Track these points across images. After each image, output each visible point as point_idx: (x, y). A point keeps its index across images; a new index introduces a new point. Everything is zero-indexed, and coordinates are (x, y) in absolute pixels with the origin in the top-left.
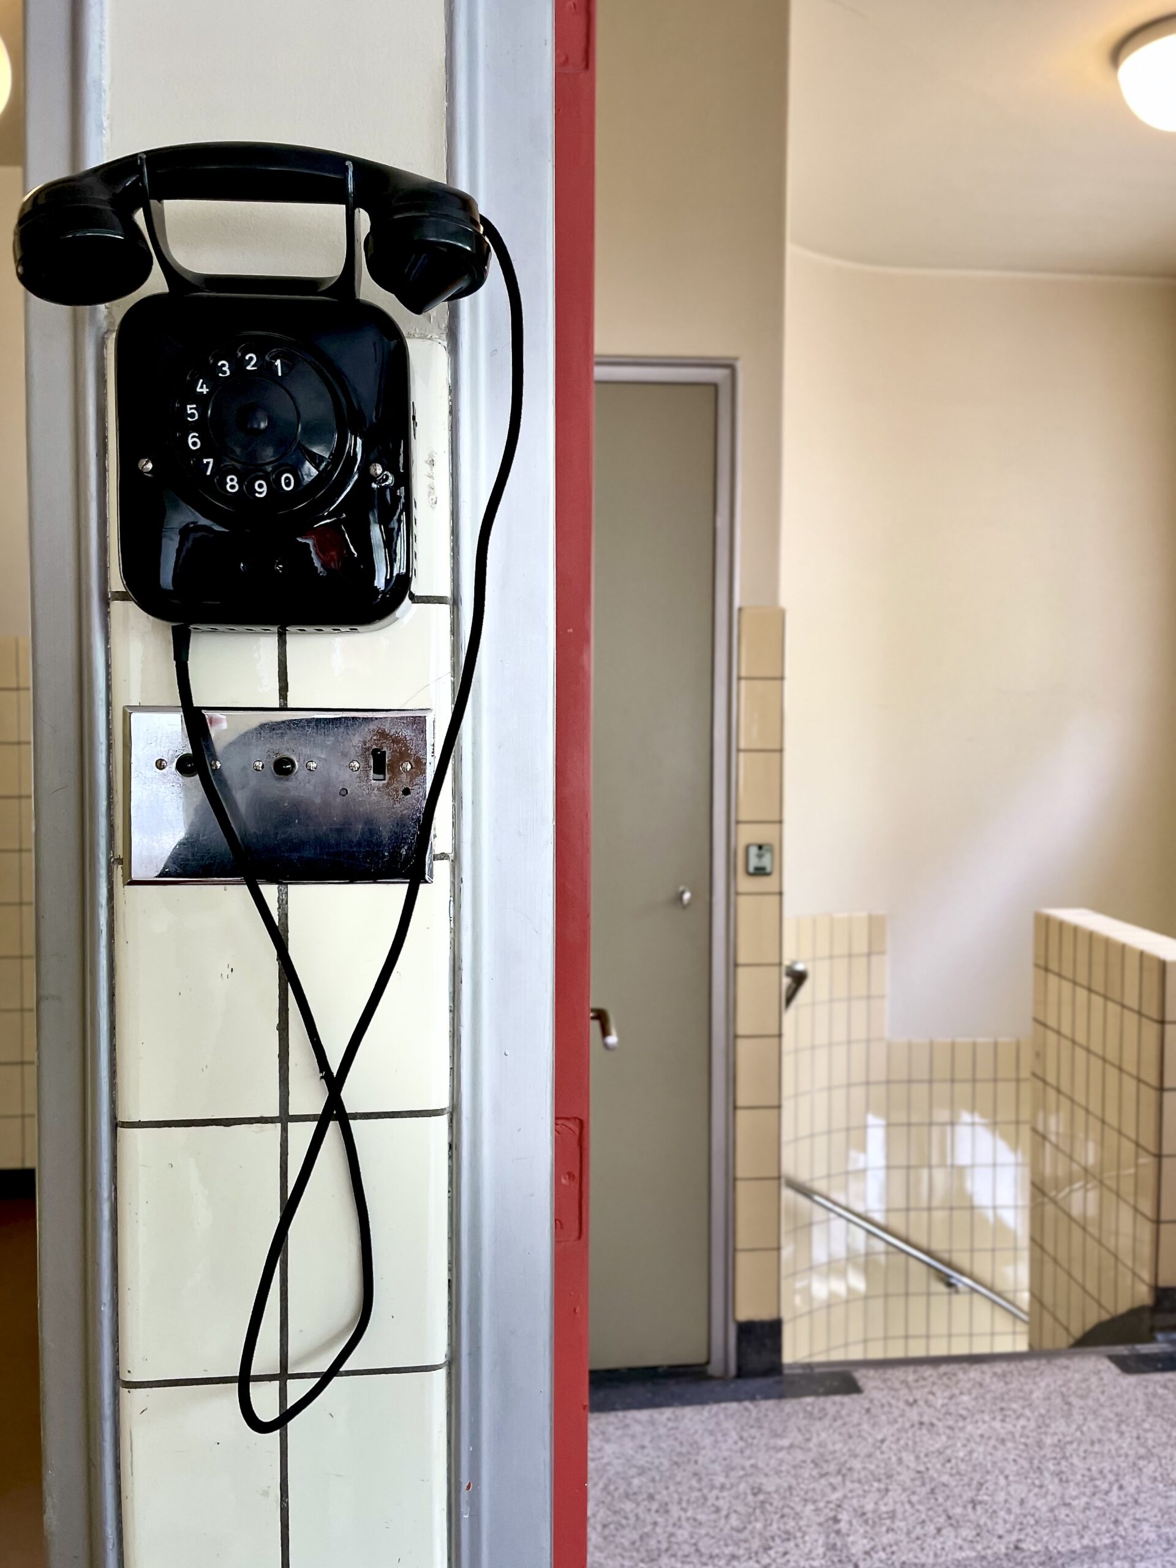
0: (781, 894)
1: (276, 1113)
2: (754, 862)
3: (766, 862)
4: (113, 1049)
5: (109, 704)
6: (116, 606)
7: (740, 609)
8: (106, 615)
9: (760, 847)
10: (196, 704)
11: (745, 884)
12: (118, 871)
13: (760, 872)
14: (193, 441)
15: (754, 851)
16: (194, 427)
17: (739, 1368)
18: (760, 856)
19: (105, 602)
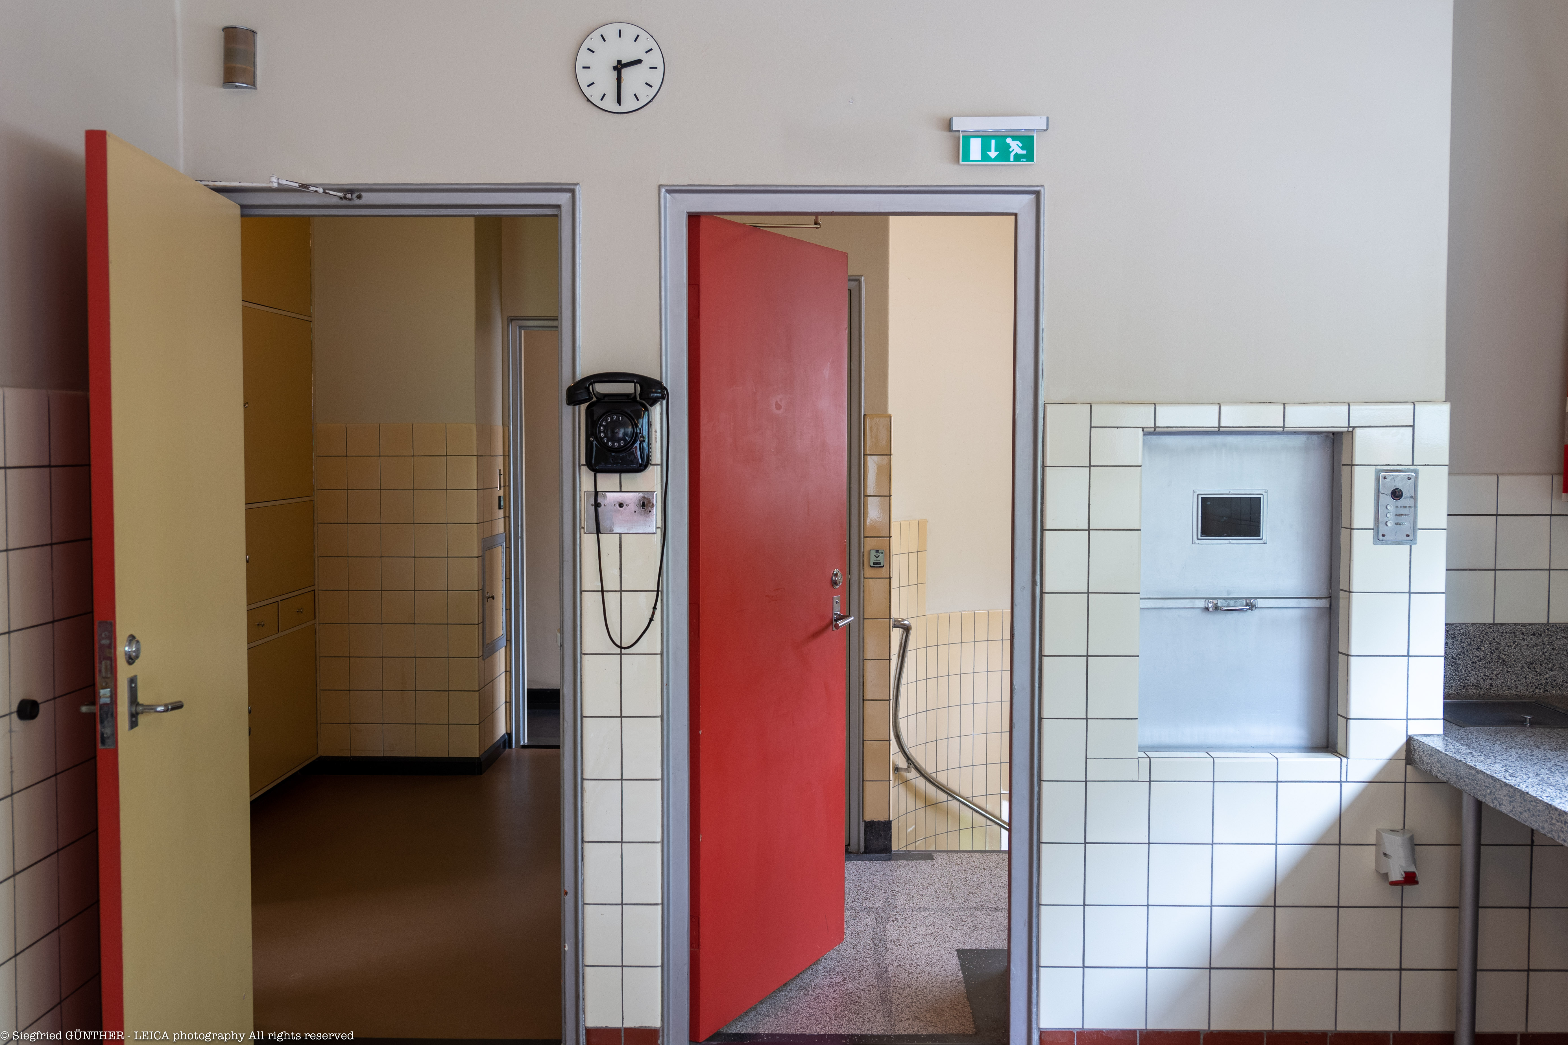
0: (890, 578)
1: (619, 590)
2: (873, 560)
3: (880, 559)
4: (581, 573)
5: (580, 490)
6: (582, 468)
7: (864, 415)
8: (580, 469)
9: (877, 551)
10: (598, 490)
11: (869, 572)
12: (582, 530)
13: (877, 565)
14: (602, 435)
15: (873, 553)
16: (602, 432)
17: (866, 847)
18: (877, 556)
19: (580, 466)
